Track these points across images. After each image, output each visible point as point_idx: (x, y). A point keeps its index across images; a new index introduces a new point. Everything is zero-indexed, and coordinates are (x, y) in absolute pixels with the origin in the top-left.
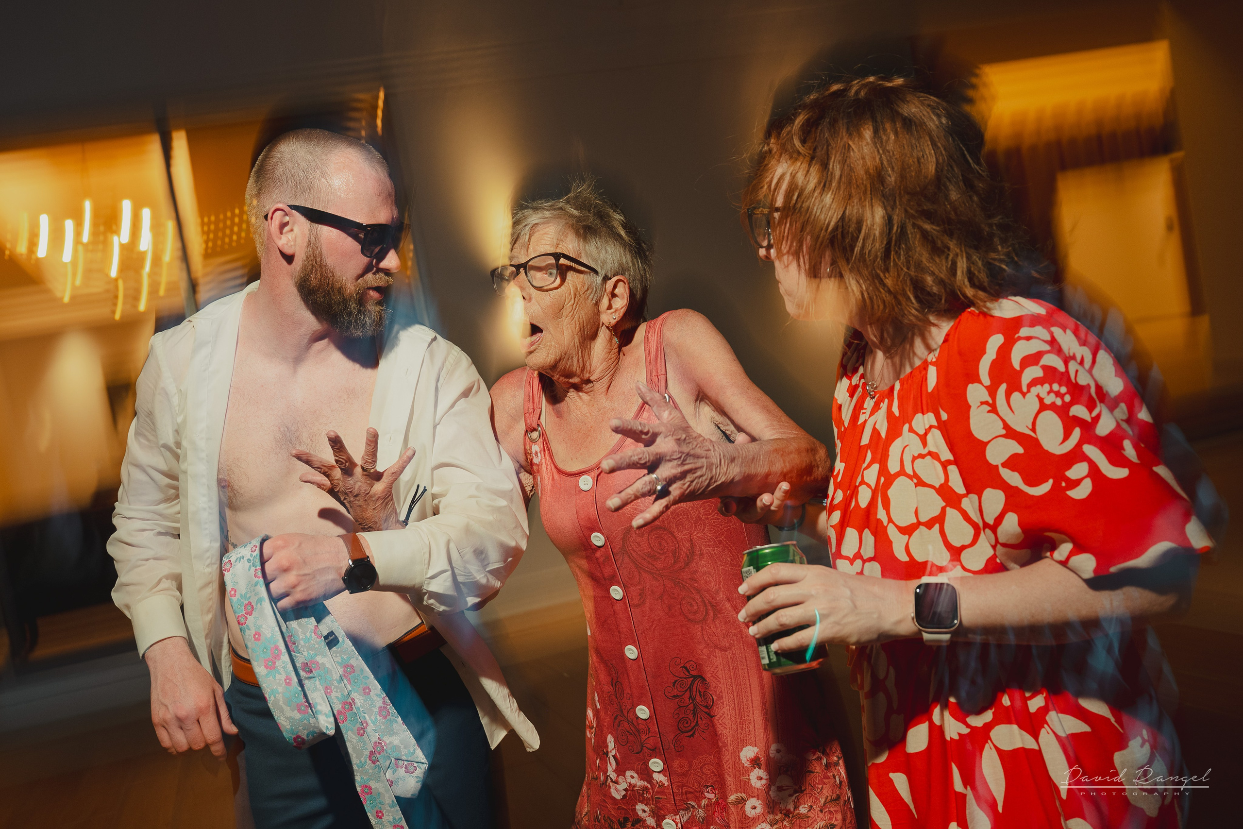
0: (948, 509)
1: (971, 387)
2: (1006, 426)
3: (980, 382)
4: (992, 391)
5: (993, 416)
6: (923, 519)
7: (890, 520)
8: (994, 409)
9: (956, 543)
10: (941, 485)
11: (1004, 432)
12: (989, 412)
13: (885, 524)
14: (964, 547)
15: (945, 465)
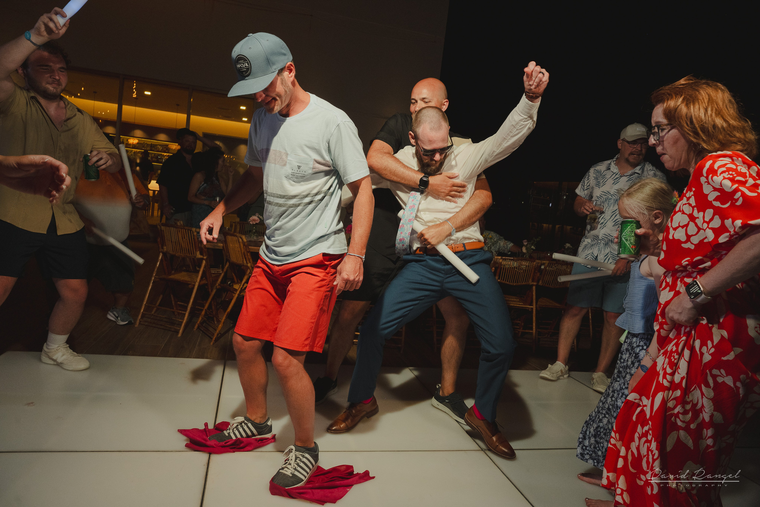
0: (690, 222)
1: (701, 178)
2: (714, 187)
3: (704, 176)
4: (707, 178)
5: (709, 185)
6: (681, 225)
7: (672, 226)
8: (709, 184)
9: (690, 233)
10: (689, 214)
11: (713, 189)
12: (708, 184)
13: (670, 227)
14: (692, 235)
15: (693, 207)
